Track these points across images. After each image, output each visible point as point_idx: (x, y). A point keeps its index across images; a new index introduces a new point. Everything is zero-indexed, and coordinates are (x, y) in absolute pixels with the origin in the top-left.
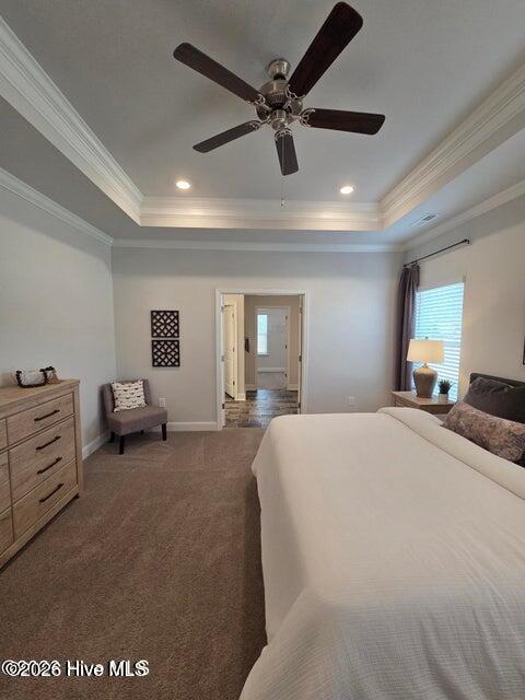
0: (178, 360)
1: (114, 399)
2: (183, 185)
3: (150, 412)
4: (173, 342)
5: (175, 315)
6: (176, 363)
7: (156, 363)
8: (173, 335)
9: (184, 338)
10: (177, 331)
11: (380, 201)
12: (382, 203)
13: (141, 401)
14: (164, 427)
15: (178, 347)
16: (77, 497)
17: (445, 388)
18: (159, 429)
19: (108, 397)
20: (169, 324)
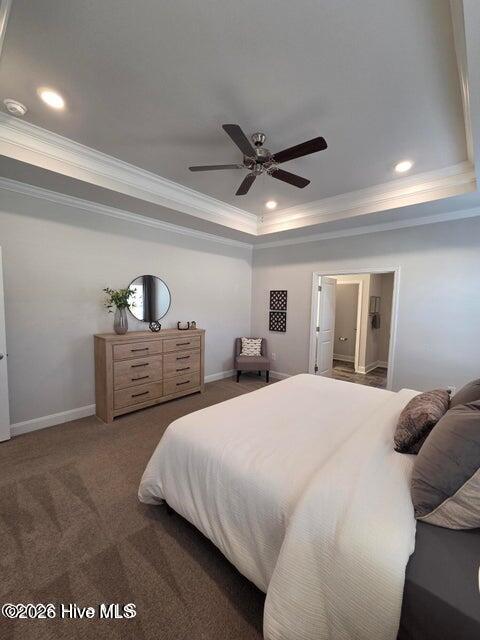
0: (285, 327)
1: (241, 348)
3: (263, 360)
4: (282, 314)
5: (285, 293)
6: (283, 329)
7: (272, 328)
8: (282, 309)
9: (290, 312)
10: (285, 305)
13: (258, 352)
15: (285, 317)
16: (199, 392)
19: (239, 345)
20: (280, 300)
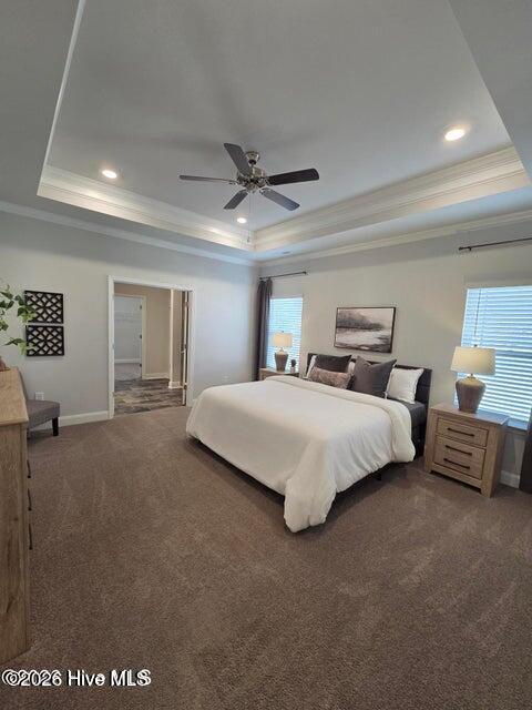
0: (62, 349)
2: (110, 174)
4: (55, 328)
5: (58, 298)
6: (59, 352)
7: (32, 352)
8: (54, 321)
9: (70, 324)
10: (61, 316)
11: (256, 232)
12: (256, 233)
14: (55, 422)
15: (62, 333)
17: (293, 363)
18: (49, 425)
20: (49, 308)
